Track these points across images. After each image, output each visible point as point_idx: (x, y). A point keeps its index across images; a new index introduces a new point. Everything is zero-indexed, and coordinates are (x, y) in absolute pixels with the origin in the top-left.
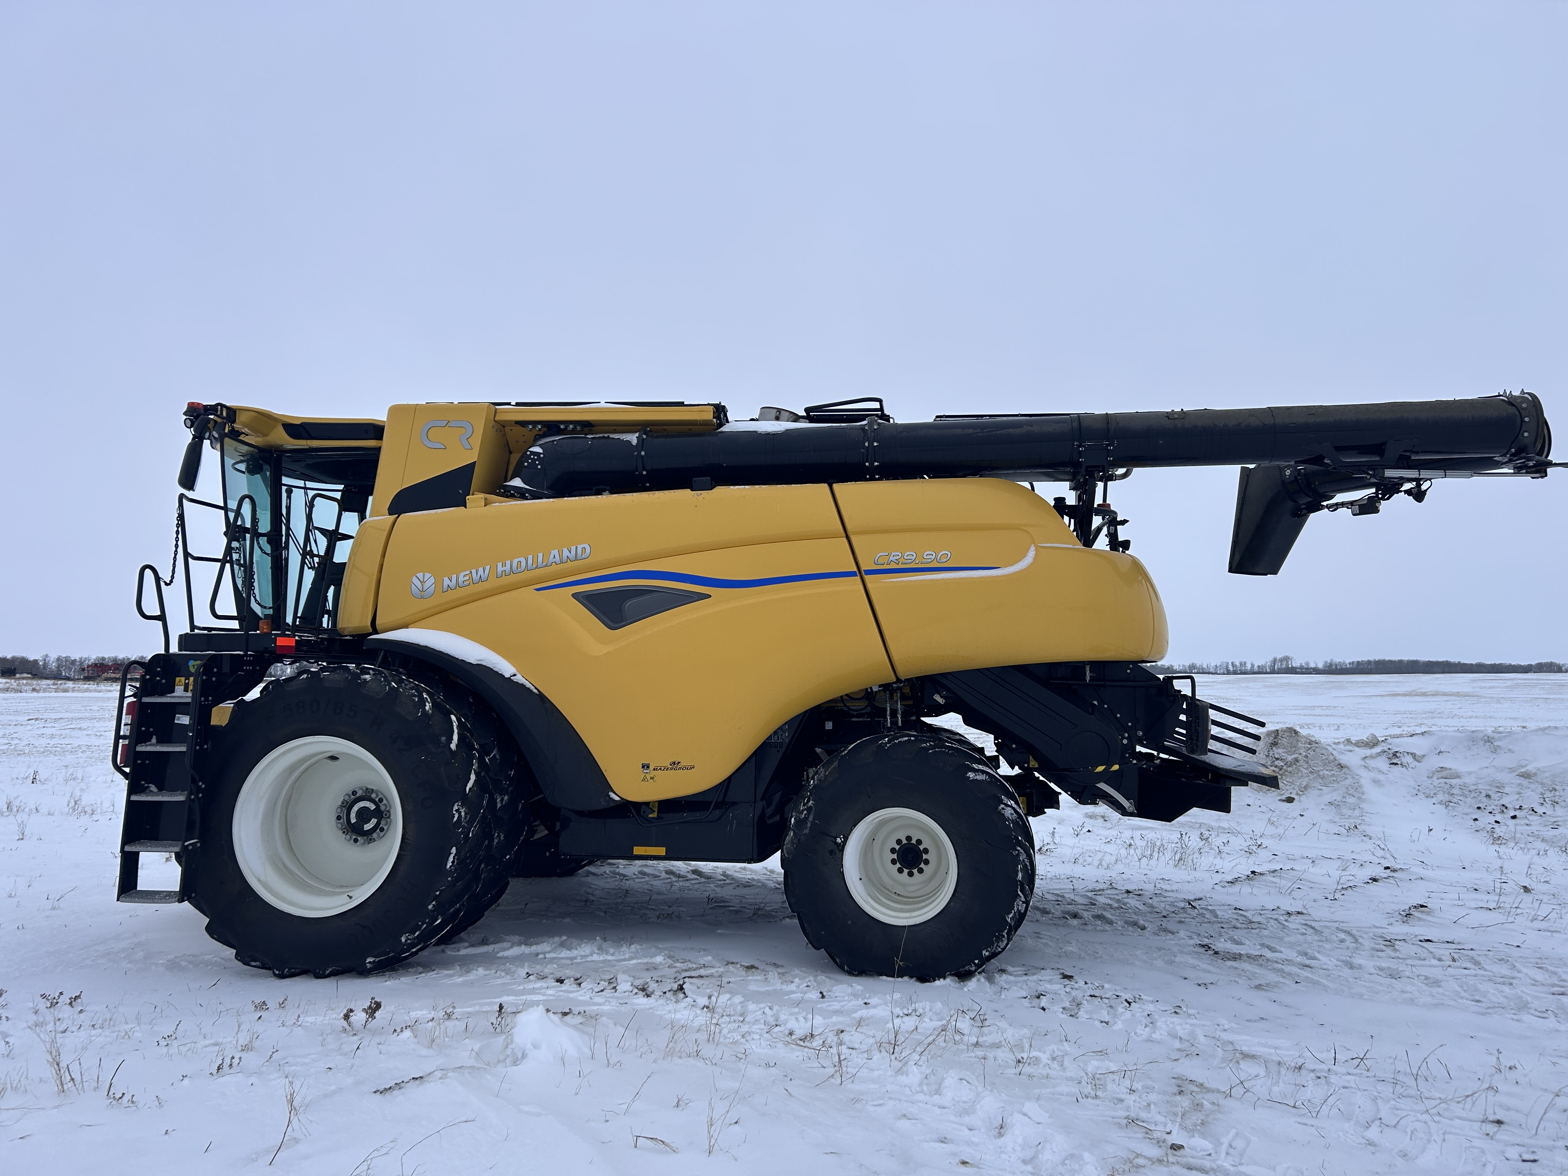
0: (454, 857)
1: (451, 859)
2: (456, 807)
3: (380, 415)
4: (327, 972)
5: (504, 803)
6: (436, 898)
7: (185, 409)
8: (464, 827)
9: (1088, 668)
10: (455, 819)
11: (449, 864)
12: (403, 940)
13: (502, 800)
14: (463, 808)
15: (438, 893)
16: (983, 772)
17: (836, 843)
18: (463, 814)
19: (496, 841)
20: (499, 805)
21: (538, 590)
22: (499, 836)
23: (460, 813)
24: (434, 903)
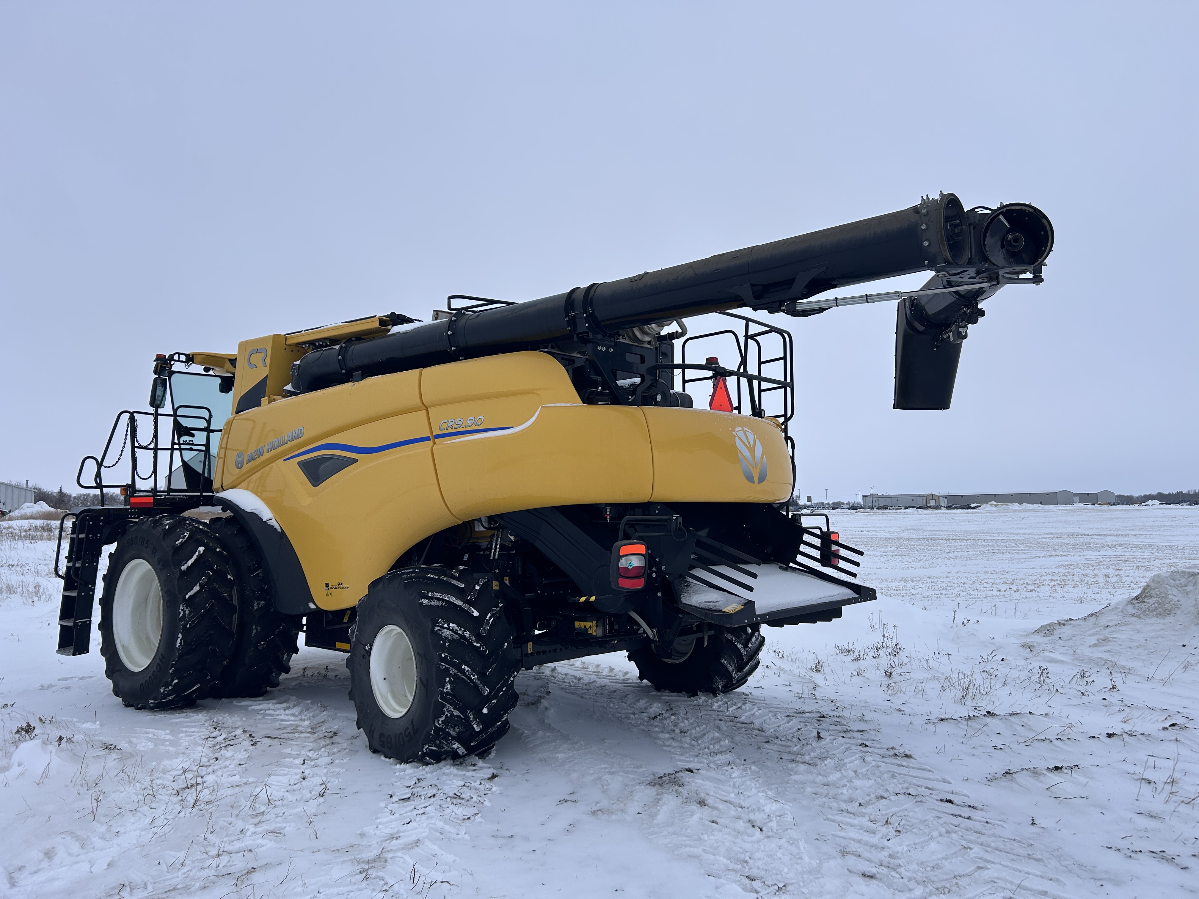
0: (181, 640)
1: (179, 641)
2: (181, 608)
3: (232, 350)
4: (139, 706)
5: (260, 606)
6: (173, 666)
7: (155, 359)
8: (186, 621)
9: (608, 510)
10: (181, 615)
11: (178, 645)
12: (162, 691)
13: (258, 604)
14: (187, 608)
15: (174, 663)
16: (439, 599)
17: (365, 650)
18: (187, 612)
19: (254, 631)
20: (256, 608)
21: (284, 460)
22: (256, 628)
23: (184, 612)
24: (173, 669)
